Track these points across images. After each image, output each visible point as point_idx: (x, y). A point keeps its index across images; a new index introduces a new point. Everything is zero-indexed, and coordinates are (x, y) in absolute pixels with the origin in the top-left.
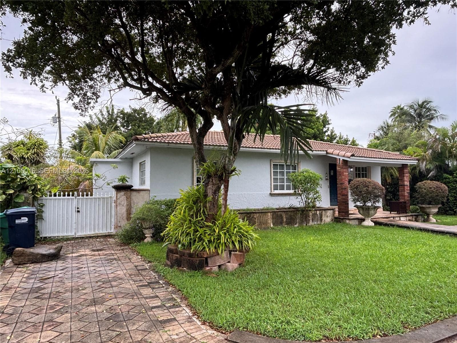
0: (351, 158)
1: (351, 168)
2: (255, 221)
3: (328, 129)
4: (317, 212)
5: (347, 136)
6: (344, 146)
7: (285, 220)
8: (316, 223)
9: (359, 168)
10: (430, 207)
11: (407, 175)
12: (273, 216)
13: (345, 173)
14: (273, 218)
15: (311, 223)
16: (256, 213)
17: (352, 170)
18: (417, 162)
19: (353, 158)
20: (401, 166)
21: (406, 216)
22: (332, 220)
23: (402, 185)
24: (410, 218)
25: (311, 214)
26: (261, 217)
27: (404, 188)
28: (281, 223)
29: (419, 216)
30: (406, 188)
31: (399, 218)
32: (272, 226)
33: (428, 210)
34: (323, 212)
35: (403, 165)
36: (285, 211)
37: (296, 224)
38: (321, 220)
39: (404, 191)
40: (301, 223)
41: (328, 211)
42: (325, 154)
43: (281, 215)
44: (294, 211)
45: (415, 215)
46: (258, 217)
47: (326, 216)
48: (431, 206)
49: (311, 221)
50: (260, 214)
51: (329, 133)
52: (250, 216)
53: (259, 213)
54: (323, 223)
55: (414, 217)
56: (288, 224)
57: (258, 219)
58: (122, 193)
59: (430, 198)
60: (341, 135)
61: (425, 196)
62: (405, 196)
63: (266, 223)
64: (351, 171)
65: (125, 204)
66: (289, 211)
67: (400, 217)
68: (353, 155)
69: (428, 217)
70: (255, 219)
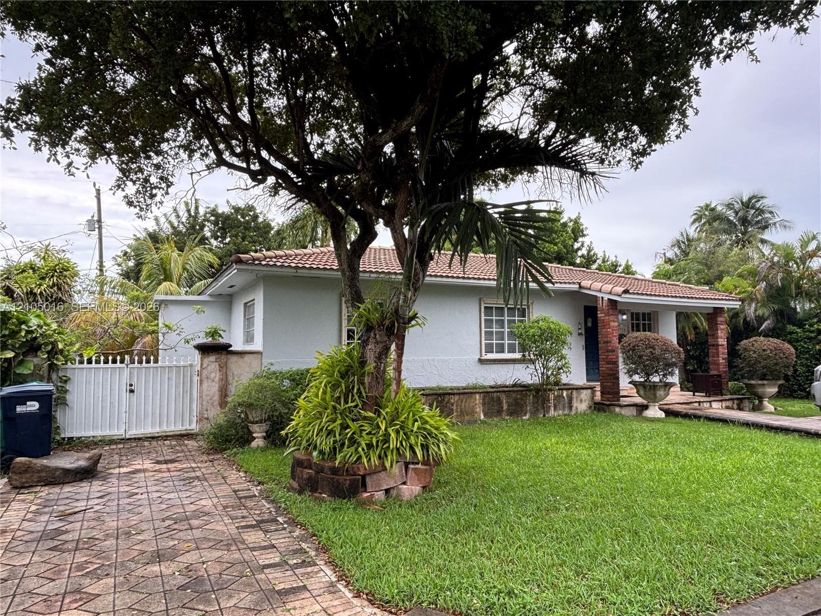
0: (623, 296)
1: (624, 314)
2: (452, 410)
3: (582, 245)
4: (562, 393)
6: (610, 275)
7: (505, 407)
8: (561, 412)
9: (638, 314)
10: (764, 385)
11: (722, 327)
12: (484, 399)
13: (612, 324)
14: (484, 404)
15: (552, 412)
16: (454, 394)
17: (625, 317)
18: (740, 303)
19: (627, 296)
20: (711, 311)
21: (721, 401)
22: (590, 407)
23: (713, 345)
24: (729, 404)
25: (552, 396)
26: (462, 402)
27: (717, 349)
28: (499, 412)
29: (744, 401)
30: (720, 349)
31: (708, 404)
32: (482, 417)
33: (760, 390)
34: (574, 392)
35: (715, 308)
36: (505, 392)
37: (525, 415)
38: (571, 407)
39: (718, 356)
40: (534, 413)
41: (582, 391)
42: (578, 290)
43: (499, 399)
44: (522, 391)
45: (737, 399)
46: (457, 402)
47: (579, 399)
48: (765, 382)
49: (552, 409)
50: (462, 396)
51: (584, 251)
52: (444, 400)
53: (459, 394)
54: (573, 412)
55: (736, 401)
56: (511, 414)
57: (457, 406)
58: (212, 358)
59: (764, 368)
60: (605, 255)
61: (754, 364)
62: (718, 364)
63: (473, 412)
64: (623, 320)
65: (217, 379)
66: (514, 391)
67: (710, 402)
68: (626, 292)
69: (761, 402)
70: (452, 404)
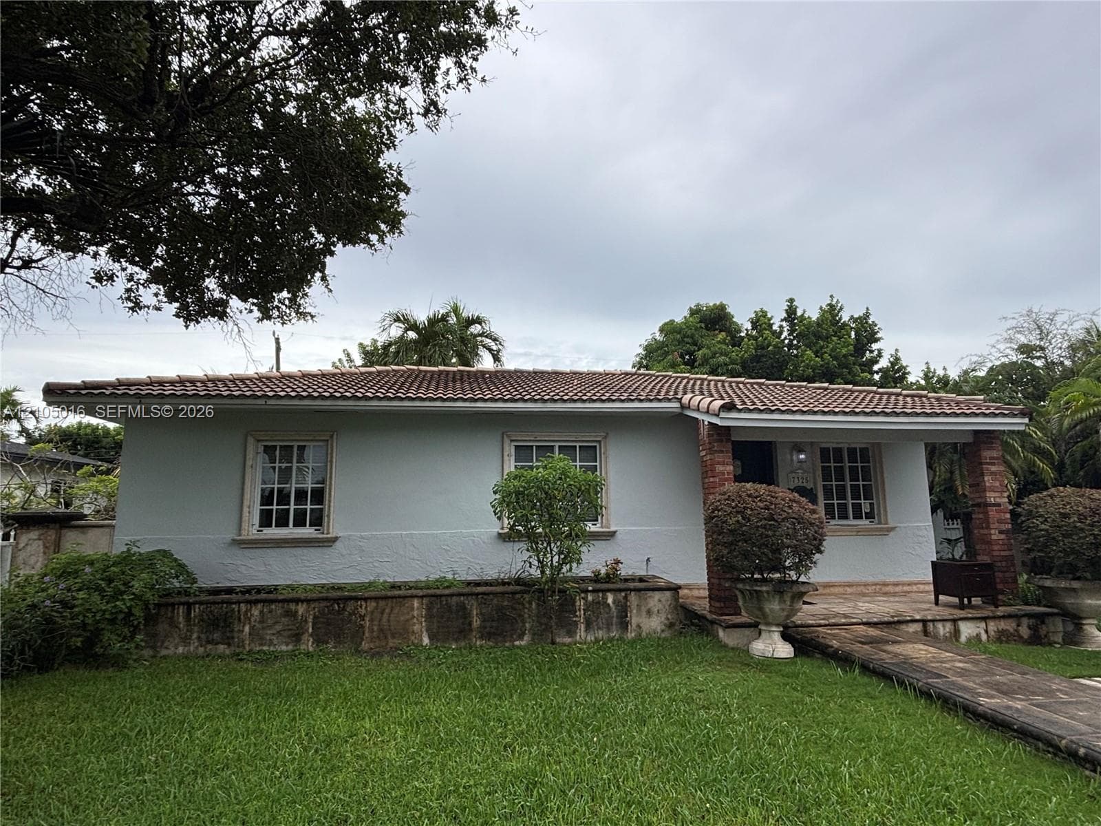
0: (723, 415)
1: (800, 451)
2: (362, 627)
4: (605, 598)
5: (945, 369)
7: (476, 622)
8: (600, 634)
9: (838, 451)
10: (1074, 590)
11: (993, 469)
12: (429, 609)
13: (720, 468)
14: (429, 617)
15: (581, 633)
16: (366, 599)
17: (802, 456)
18: (1026, 420)
20: (970, 439)
21: (984, 619)
22: (671, 626)
23: (978, 505)
24: (1008, 625)
25: (580, 603)
26: (382, 613)
27: (986, 513)
28: (463, 632)
29: (1049, 620)
30: (992, 512)
31: (949, 626)
32: (426, 641)
33: (1069, 601)
34: (633, 597)
35: (976, 432)
36: (477, 594)
37: (521, 637)
38: (624, 625)
39: (988, 528)
40: (538, 636)
41: (650, 593)
42: (679, 410)
43: (463, 607)
44: (514, 593)
45: (1030, 616)
46: (372, 612)
47: (644, 609)
48: (1076, 584)
49: (583, 627)
50: (382, 603)
52: (344, 609)
53: (376, 599)
54: (631, 635)
55: (1025, 621)
56: (487, 635)
57: (371, 620)
58: (34, 534)
59: (1067, 554)
61: (1045, 545)
62: (989, 543)
63: (404, 632)
64: (801, 461)
65: (39, 564)
66: (495, 594)
67: (954, 621)
68: (729, 407)
69: (1079, 627)
70: (362, 617)
